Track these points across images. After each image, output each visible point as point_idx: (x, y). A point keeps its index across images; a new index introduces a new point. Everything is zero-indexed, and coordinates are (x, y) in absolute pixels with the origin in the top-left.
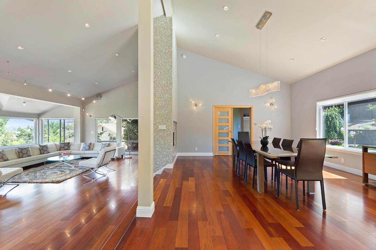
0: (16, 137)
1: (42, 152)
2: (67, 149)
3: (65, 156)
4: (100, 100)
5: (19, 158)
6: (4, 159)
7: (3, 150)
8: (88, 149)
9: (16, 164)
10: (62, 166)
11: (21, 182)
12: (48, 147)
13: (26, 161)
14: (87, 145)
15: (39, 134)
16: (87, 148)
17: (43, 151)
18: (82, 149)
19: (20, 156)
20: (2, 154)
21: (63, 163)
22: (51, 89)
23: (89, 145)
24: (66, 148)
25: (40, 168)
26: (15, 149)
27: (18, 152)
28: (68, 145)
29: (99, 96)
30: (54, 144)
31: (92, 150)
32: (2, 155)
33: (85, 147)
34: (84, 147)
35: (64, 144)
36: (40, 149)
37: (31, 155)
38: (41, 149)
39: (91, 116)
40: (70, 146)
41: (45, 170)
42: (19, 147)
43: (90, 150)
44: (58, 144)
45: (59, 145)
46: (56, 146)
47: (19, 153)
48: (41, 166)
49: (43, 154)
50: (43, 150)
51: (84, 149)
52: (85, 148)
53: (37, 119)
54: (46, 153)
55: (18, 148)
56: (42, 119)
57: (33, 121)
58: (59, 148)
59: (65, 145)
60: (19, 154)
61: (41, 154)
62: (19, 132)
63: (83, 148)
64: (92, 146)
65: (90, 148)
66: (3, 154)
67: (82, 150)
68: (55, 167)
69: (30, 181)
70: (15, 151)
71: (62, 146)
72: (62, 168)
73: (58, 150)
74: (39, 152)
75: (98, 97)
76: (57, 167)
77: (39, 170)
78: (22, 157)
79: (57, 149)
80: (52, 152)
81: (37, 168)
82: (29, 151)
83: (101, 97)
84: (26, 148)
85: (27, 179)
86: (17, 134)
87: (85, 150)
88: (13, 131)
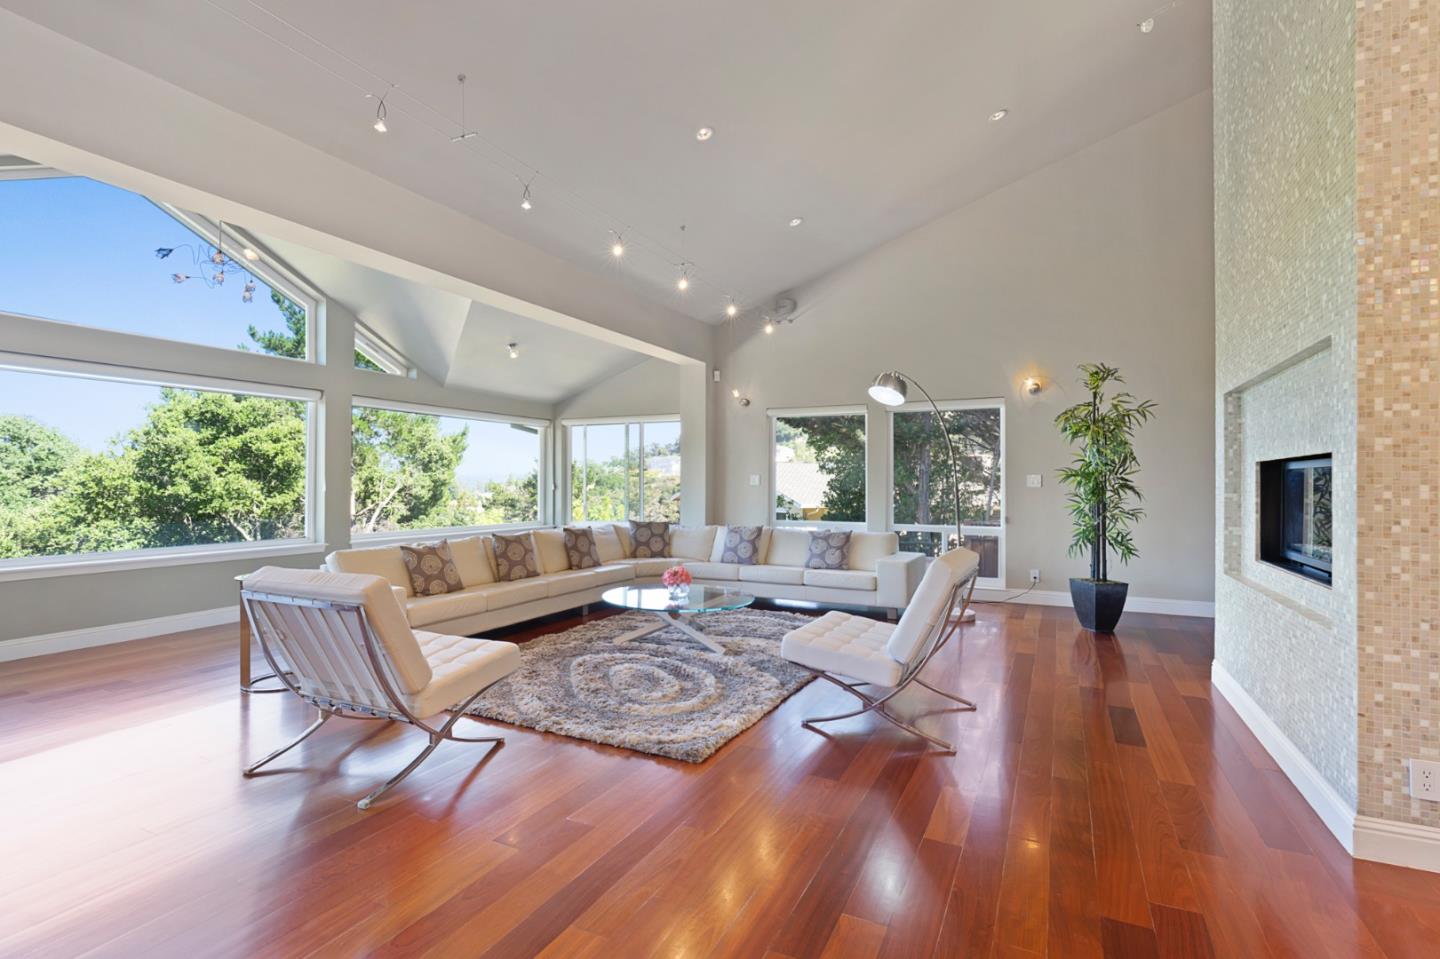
0: (483, 509)
1: (575, 561)
2: (661, 554)
3: (678, 585)
4: (791, 321)
5: (499, 578)
6: (446, 582)
7: (445, 542)
8: (750, 558)
9: (487, 611)
10: (664, 636)
11: (511, 720)
12: (596, 540)
13: (523, 599)
14: (746, 538)
15: (555, 487)
16: (745, 551)
17: (577, 554)
18: (723, 556)
19: (501, 574)
20: (442, 560)
21: (670, 625)
22: (621, 243)
23: (755, 535)
24: (657, 546)
25: (575, 639)
26: (483, 541)
27: (495, 552)
28: (661, 536)
29: (788, 303)
30: (612, 528)
31: (766, 563)
32: (441, 565)
33: (736, 547)
34: (733, 546)
35: (650, 529)
36: (565, 545)
37: (539, 569)
38: (569, 545)
39: (748, 403)
40: (670, 538)
41: (598, 652)
42: (499, 534)
43: (756, 563)
44: (626, 529)
45: (631, 533)
46: (618, 535)
47: (496, 557)
48: (575, 626)
49: (579, 567)
50: (578, 548)
51: (730, 555)
52: (736, 553)
53: (547, 423)
54: (589, 567)
55: (494, 535)
56: (565, 423)
57: (535, 432)
58: (631, 544)
59: (653, 535)
60: (498, 565)
61: (570, 567)
62: (489, 495)
63: (727, 549)
64: (762, 544)
65: (755, 550)
66: (444, 558)
67: (722, 561)
68: (634, 640)
69: (549, 724)
70: (485, 547)
71: (643, 539)
72: (670, 648)
73: (628, 553)
74: (562, 561)
75: (782, 311)
76: (642, 639)
77: (575, 648)
78: (507, 578)
79: (624, 552)
80: (608, 562)
81: (563, 636)
82: (532, 551)
83: (794, 307)
84: (518, 537)
85: (536, 703)
86: (485, 501)
87: (736, 560)
88: (477, 492)
